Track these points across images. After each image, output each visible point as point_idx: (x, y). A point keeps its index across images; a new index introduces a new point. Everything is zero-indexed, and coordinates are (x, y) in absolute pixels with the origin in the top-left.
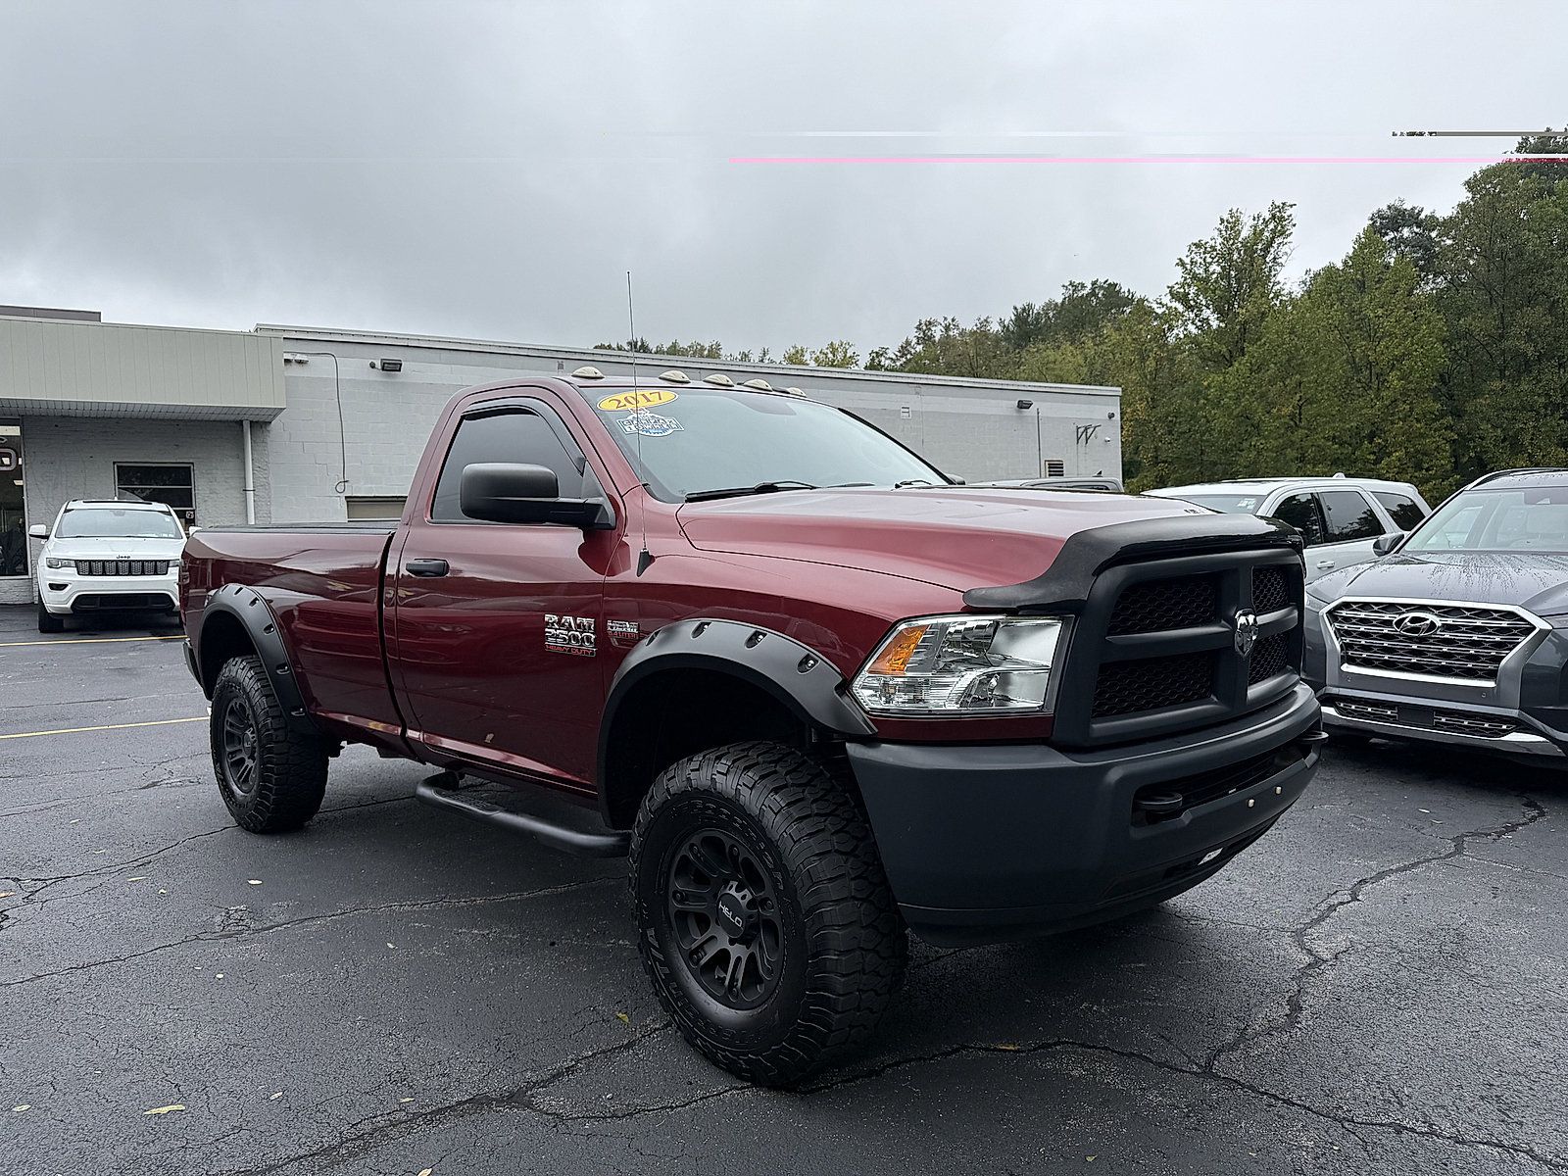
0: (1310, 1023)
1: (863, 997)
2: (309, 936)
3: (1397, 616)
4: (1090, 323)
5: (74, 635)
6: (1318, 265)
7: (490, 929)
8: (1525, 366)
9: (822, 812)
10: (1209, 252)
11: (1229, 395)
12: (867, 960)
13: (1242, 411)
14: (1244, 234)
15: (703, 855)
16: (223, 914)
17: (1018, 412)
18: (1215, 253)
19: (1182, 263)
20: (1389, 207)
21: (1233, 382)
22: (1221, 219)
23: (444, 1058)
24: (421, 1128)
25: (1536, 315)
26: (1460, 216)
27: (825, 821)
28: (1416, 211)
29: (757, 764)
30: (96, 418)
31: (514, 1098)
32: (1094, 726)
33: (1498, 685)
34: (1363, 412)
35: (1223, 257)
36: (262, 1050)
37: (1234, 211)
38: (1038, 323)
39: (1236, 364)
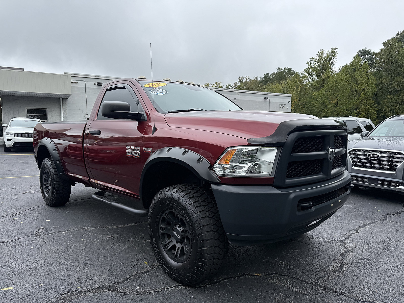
0: (346, 269)
1: (215, 261)
2: (60, 236)
3: (368, 153)
4: (283, 78)
5: (13, 153)
6: (343, 65)
7: (111, 235)
8: (397, 92)
9: (203, 205)
10: (315, 60)
11: (319, 98)
12: (216, 249)
13: (322, 102)
14: (325, 55)
15: (169, 217)
16: (37, 229)
17: (265, 100)
18: (317, 61)
19: (308, 63)
20: (362, 50)
21: (320, 94)
22: (318, 52)
23: (92, 274)
24: (82, 296)
25: (399, 78)
26: (381, 52)
27: (205, 207)
28: (370, 51)
29: (185, 190)
30: (21, 96)
31: (111, 287)
32: (286, 181)
33: (396, 173)
34: (354, 103)
35: (319, 62)
36: (40, 271)
37: (322, 50)
38: (270, 78)
39: (321, 90)
